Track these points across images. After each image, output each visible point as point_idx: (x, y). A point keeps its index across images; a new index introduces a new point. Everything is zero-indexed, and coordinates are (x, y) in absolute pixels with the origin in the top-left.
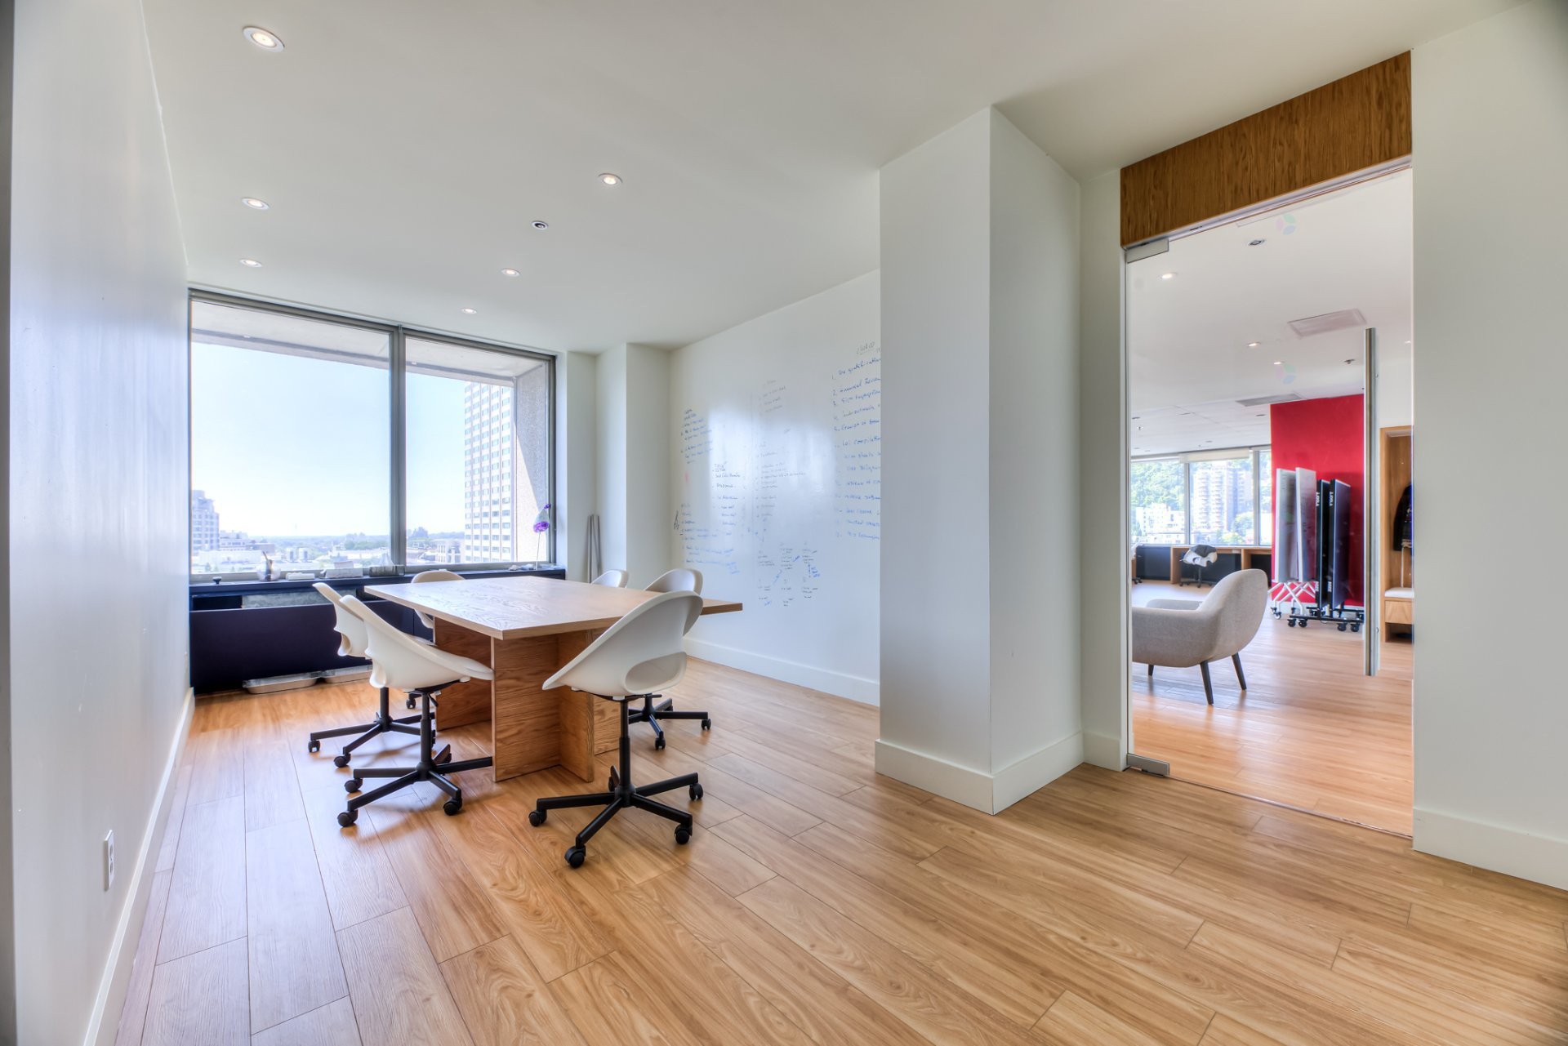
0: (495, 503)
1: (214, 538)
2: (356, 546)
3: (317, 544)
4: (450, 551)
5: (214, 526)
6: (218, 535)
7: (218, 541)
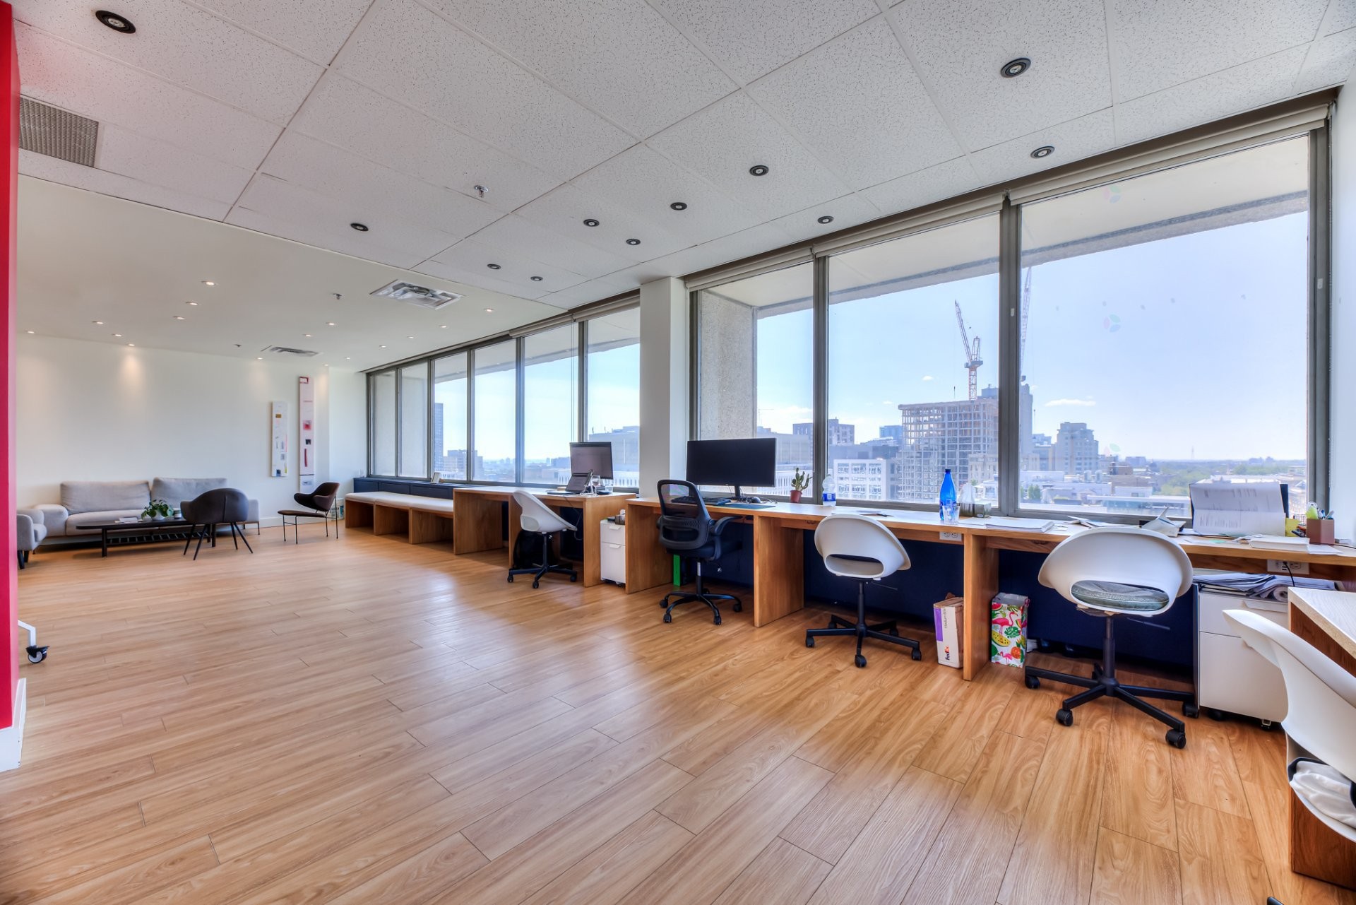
1: (1093, 461)
3: (1211, 468)
5: (1093, 451)
6: (1097, 459)
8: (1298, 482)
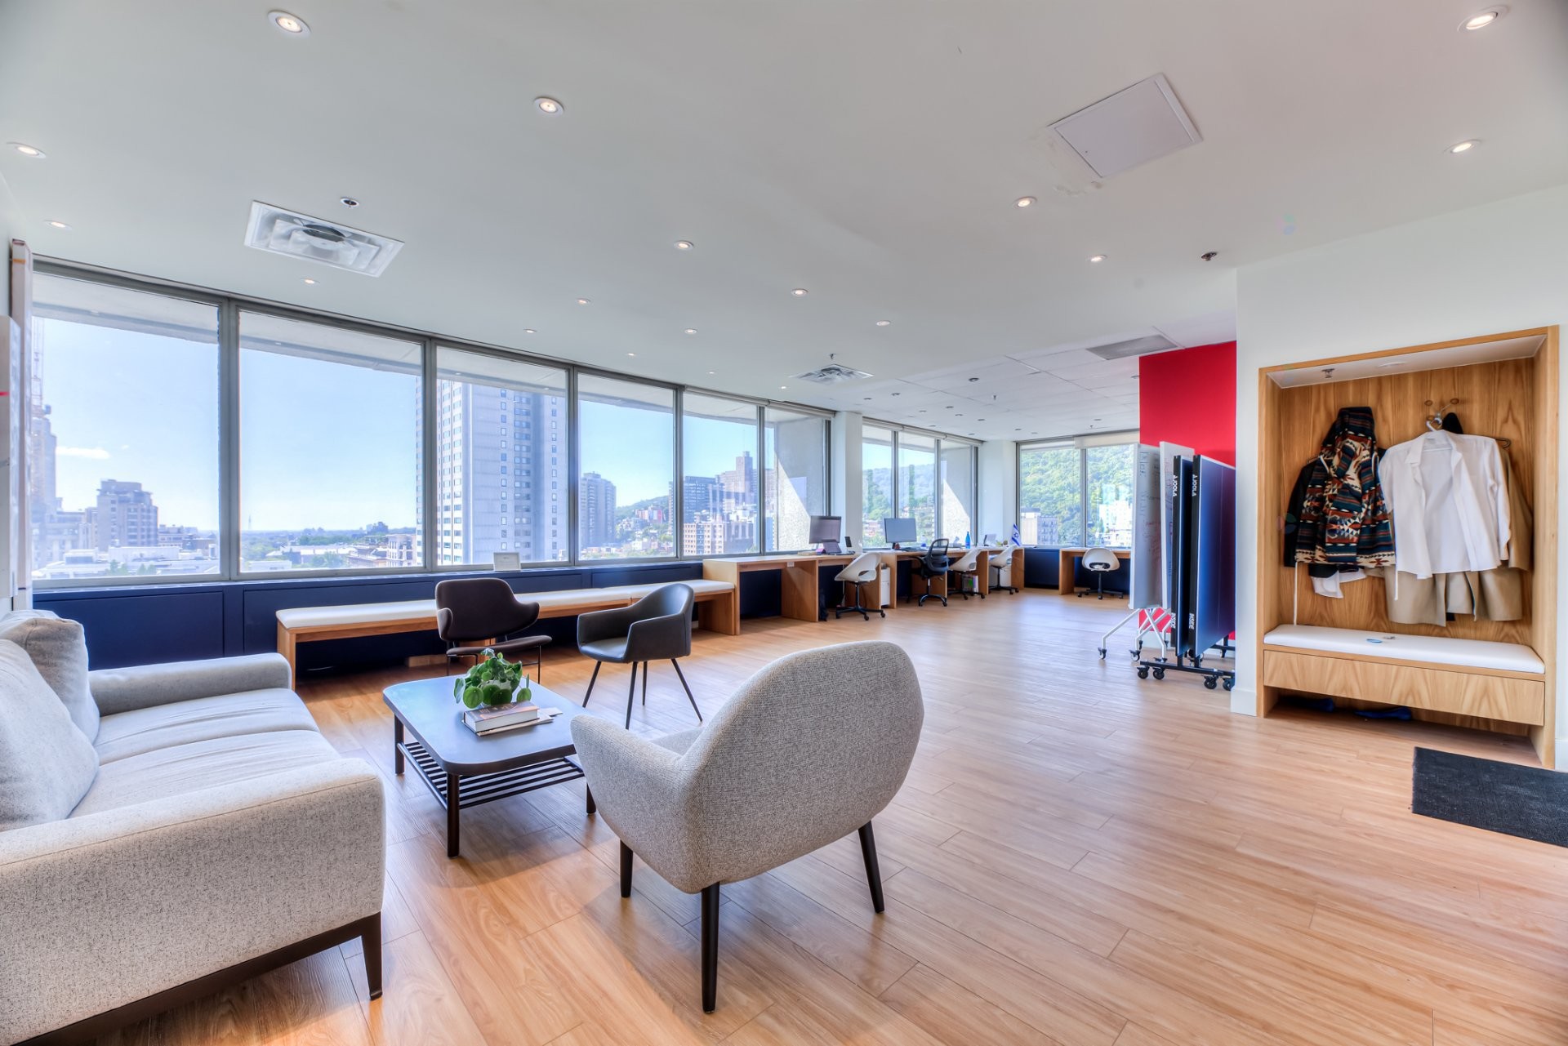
1: (152, 533)
2: (311, 541)
3: (272, 539)
4: (401, 547)
5: (152, 520)
6: (156, 530)
7: (156, 536)
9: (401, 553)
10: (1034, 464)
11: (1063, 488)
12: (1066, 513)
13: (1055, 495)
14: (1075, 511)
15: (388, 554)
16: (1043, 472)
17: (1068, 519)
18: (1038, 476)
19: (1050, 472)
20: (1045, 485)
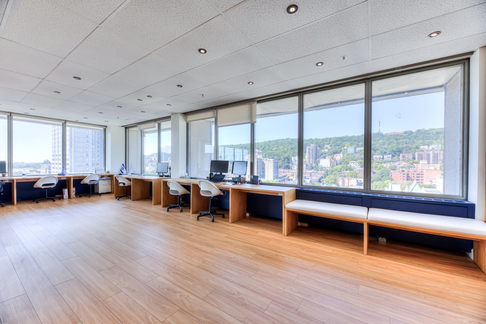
0: (56, 155)
4: (46, 169)
8: (36, 170)
9: (46, 171)
10: (275, 145)
11: (283, 152)
12: (283, 159)
13: (280, 154)
14: (285, 159)
15: (41, 172)
16: (278, 147)
17: (283, 161)
18: (276, 148)
19: (279, 147)
20: (278, 151)
